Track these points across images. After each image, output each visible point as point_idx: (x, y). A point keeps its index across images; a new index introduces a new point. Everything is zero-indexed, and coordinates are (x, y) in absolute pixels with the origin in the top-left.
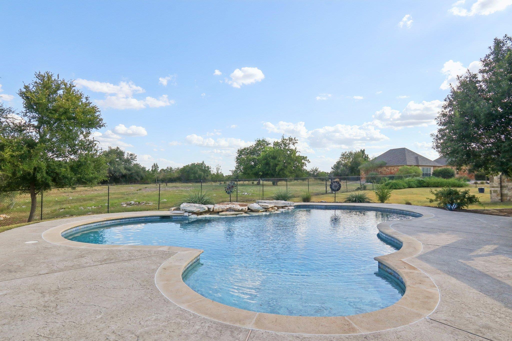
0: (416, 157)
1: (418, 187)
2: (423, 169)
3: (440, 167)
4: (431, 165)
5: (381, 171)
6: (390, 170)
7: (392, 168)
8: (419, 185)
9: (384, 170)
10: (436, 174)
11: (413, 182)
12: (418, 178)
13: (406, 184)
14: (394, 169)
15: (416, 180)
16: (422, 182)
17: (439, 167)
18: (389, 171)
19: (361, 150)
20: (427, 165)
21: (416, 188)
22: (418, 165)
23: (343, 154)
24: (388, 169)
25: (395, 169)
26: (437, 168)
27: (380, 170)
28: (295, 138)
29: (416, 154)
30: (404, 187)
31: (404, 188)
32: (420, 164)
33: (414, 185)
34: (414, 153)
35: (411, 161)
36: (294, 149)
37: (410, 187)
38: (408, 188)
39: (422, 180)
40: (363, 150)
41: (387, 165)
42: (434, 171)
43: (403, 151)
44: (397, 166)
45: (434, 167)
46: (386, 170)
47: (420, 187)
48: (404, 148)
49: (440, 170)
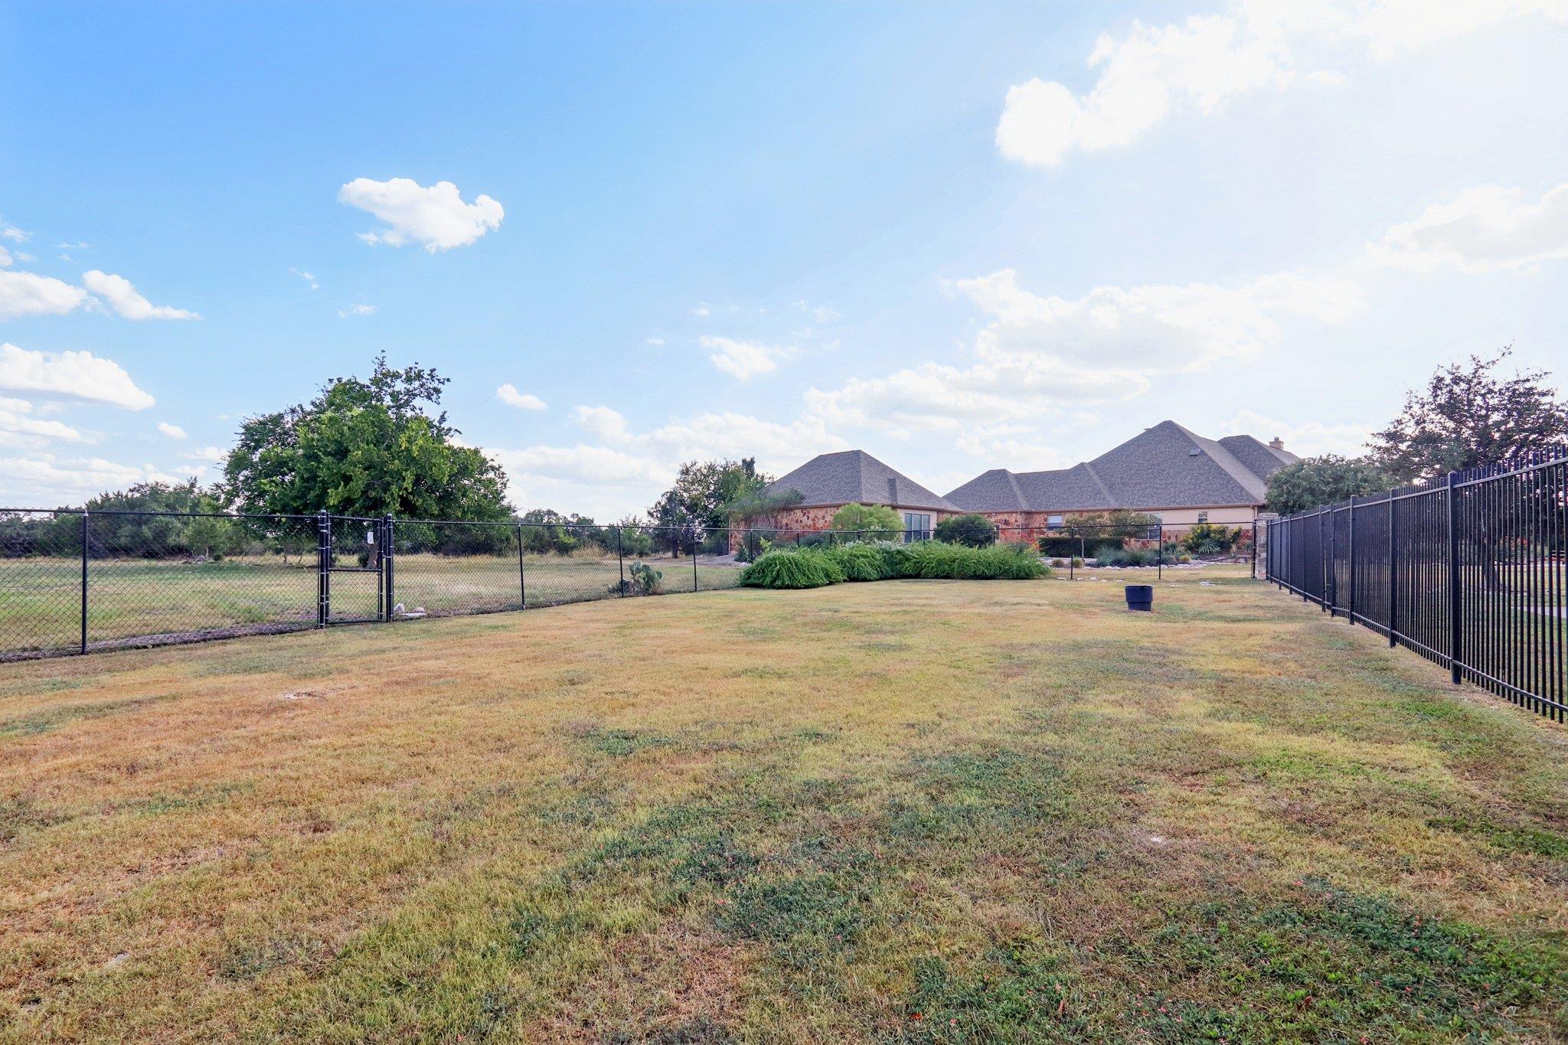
0: (890, 480)
1: (884, 578)
2: (909, 520)
3: (956, 513)
4: (930, 505)
5: (787, 524)
6: (813, 520)
7: (820, 513)
8: (888, 569)
9: (797, 521)
10: (945, 534)
11: (865, 557)
12: (886, 544)
13: (838, 568)
14: (824, 517)
15: (878, 552)
16: (899, 557)
17: (952, 513)
18: (810, 522)
19: (744, 461)
20: (919, 505)
21: (877, 580)
22: (894, 503)
23: (687, 470)
24: (808, 517)
25: (829, 518)
26: (946, 516)
27: (785, 521)
28: (433, 370)
29: (892, 471)
30: (828, 576)
31: (831, 583)
32: (900, 503)
33: (870, 570)
34: (885, 469)
35: (875, 494)
36: (435, 418)
37: (855, 577)
38: (845, 581)
39: (899, 552)
40: (748, 459)
41: (804, 504)
42: (938, 525)
43: (854, 460)
44: (834, 506)
45: (939, 511)
46: (801, 522)
47: (892, 578)
48: (857, 454)
49: (956, 522)
